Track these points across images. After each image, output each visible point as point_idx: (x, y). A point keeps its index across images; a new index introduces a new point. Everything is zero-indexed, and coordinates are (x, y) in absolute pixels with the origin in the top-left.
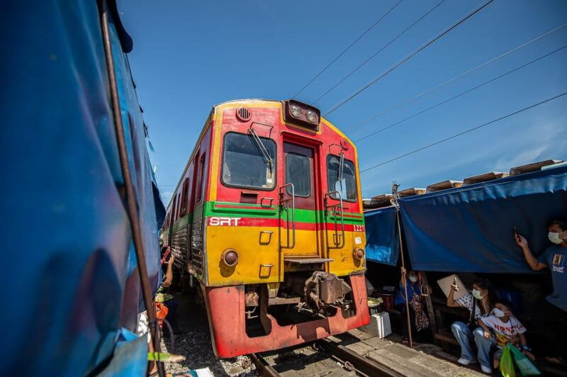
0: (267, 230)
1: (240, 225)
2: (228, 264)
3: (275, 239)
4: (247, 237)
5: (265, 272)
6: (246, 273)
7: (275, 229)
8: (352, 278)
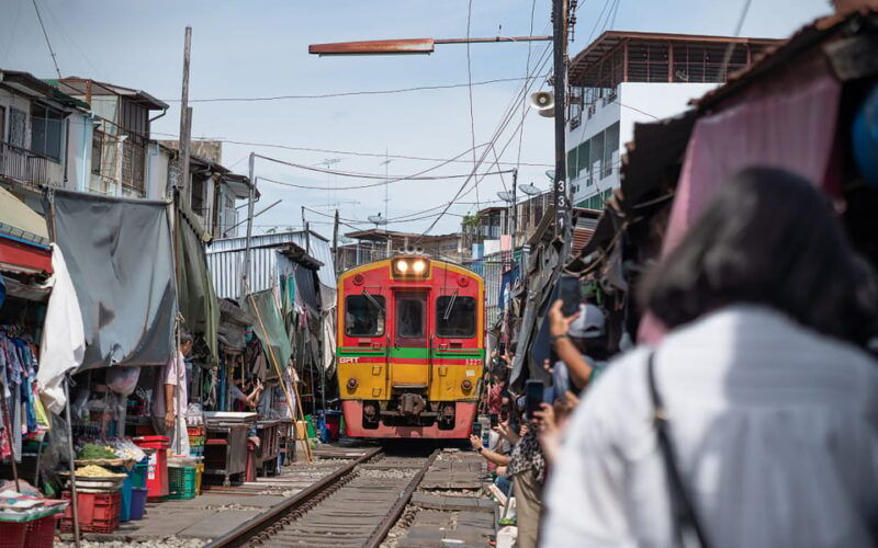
0: (377, 366)
1: (359, 361)
2: (352, 387)
3: (384, 371)
4: (364, 370)
5: (376, 393)
6: (364, 393)
7: (383, 365)
8: (457, 404)
